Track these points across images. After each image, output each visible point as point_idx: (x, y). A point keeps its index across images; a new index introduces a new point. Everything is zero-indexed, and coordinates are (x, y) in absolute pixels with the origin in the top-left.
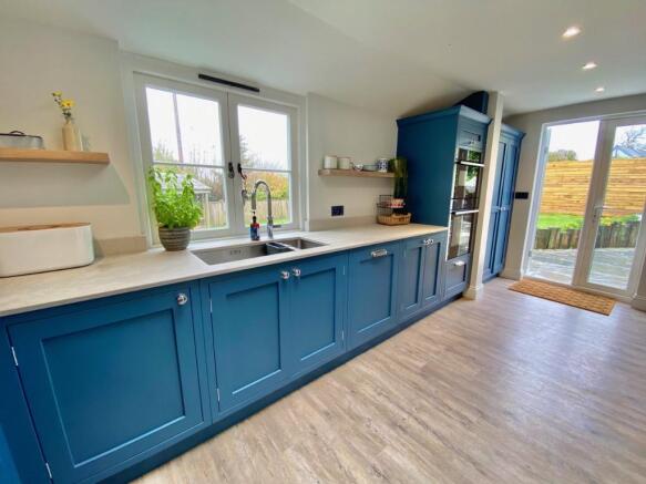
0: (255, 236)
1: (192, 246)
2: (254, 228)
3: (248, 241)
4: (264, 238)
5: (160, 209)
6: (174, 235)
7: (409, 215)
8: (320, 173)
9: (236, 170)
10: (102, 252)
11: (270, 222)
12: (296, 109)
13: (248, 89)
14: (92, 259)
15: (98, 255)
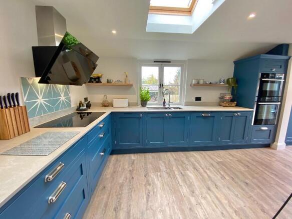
0: (164, 105)
1: (147, 106)
2: (164, 102)
3: (162, 106)
4: (167, 106)
5: (141, 96)
6: (144, 102)
7: (235, 103)
8: (191, 85)
9: (162, 86)
10: (130, 105)
11: (169, 101)
12: (183, 65)
13: (167, 62)
14: (127, 106)
15: (129, 106)
